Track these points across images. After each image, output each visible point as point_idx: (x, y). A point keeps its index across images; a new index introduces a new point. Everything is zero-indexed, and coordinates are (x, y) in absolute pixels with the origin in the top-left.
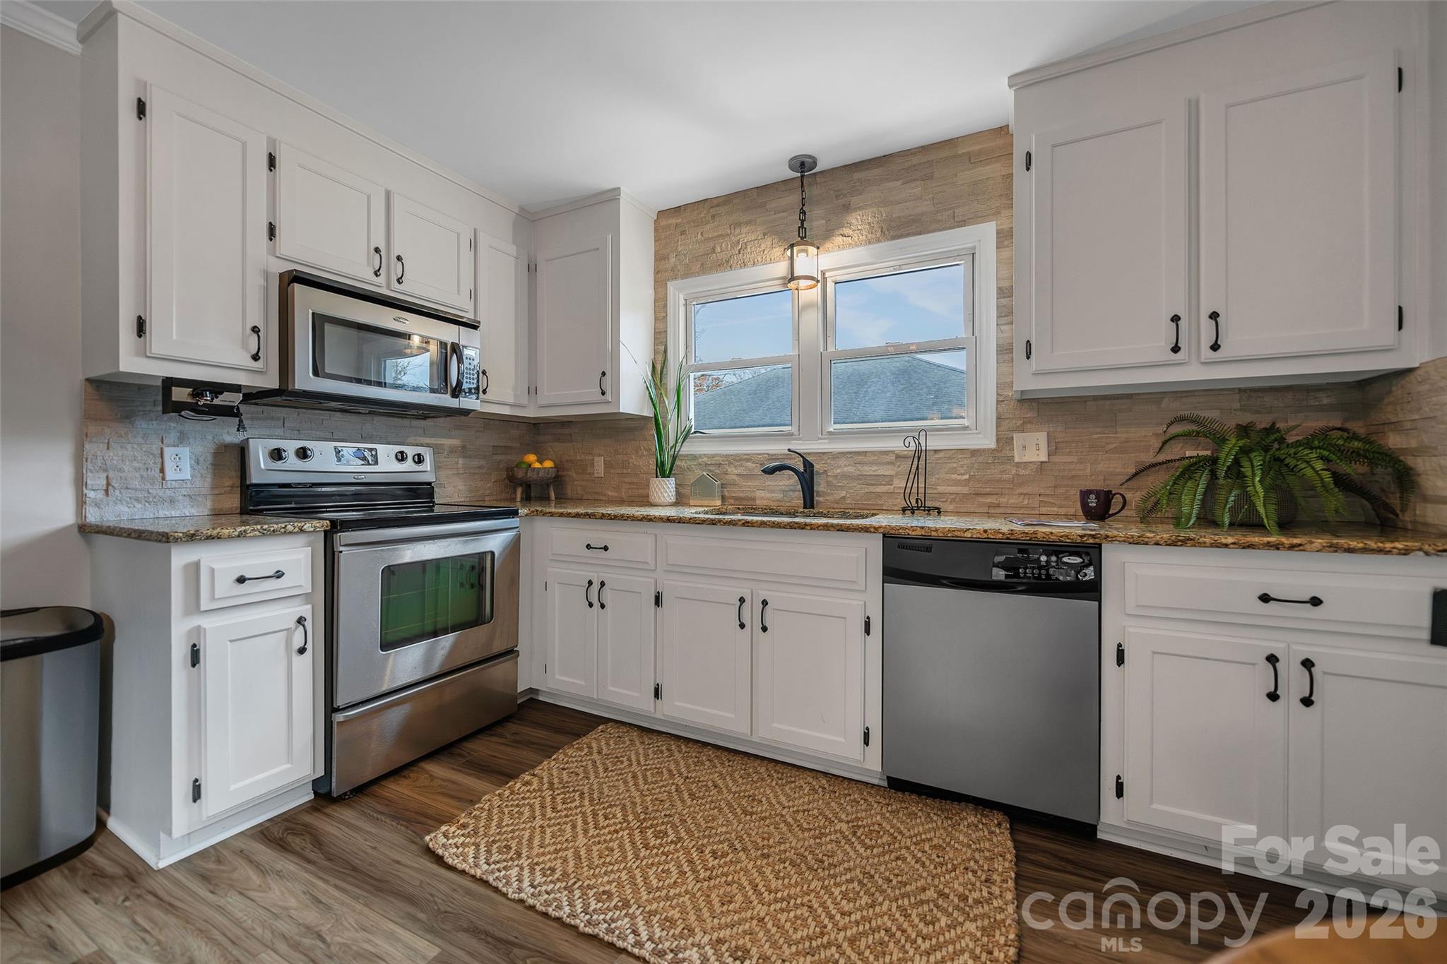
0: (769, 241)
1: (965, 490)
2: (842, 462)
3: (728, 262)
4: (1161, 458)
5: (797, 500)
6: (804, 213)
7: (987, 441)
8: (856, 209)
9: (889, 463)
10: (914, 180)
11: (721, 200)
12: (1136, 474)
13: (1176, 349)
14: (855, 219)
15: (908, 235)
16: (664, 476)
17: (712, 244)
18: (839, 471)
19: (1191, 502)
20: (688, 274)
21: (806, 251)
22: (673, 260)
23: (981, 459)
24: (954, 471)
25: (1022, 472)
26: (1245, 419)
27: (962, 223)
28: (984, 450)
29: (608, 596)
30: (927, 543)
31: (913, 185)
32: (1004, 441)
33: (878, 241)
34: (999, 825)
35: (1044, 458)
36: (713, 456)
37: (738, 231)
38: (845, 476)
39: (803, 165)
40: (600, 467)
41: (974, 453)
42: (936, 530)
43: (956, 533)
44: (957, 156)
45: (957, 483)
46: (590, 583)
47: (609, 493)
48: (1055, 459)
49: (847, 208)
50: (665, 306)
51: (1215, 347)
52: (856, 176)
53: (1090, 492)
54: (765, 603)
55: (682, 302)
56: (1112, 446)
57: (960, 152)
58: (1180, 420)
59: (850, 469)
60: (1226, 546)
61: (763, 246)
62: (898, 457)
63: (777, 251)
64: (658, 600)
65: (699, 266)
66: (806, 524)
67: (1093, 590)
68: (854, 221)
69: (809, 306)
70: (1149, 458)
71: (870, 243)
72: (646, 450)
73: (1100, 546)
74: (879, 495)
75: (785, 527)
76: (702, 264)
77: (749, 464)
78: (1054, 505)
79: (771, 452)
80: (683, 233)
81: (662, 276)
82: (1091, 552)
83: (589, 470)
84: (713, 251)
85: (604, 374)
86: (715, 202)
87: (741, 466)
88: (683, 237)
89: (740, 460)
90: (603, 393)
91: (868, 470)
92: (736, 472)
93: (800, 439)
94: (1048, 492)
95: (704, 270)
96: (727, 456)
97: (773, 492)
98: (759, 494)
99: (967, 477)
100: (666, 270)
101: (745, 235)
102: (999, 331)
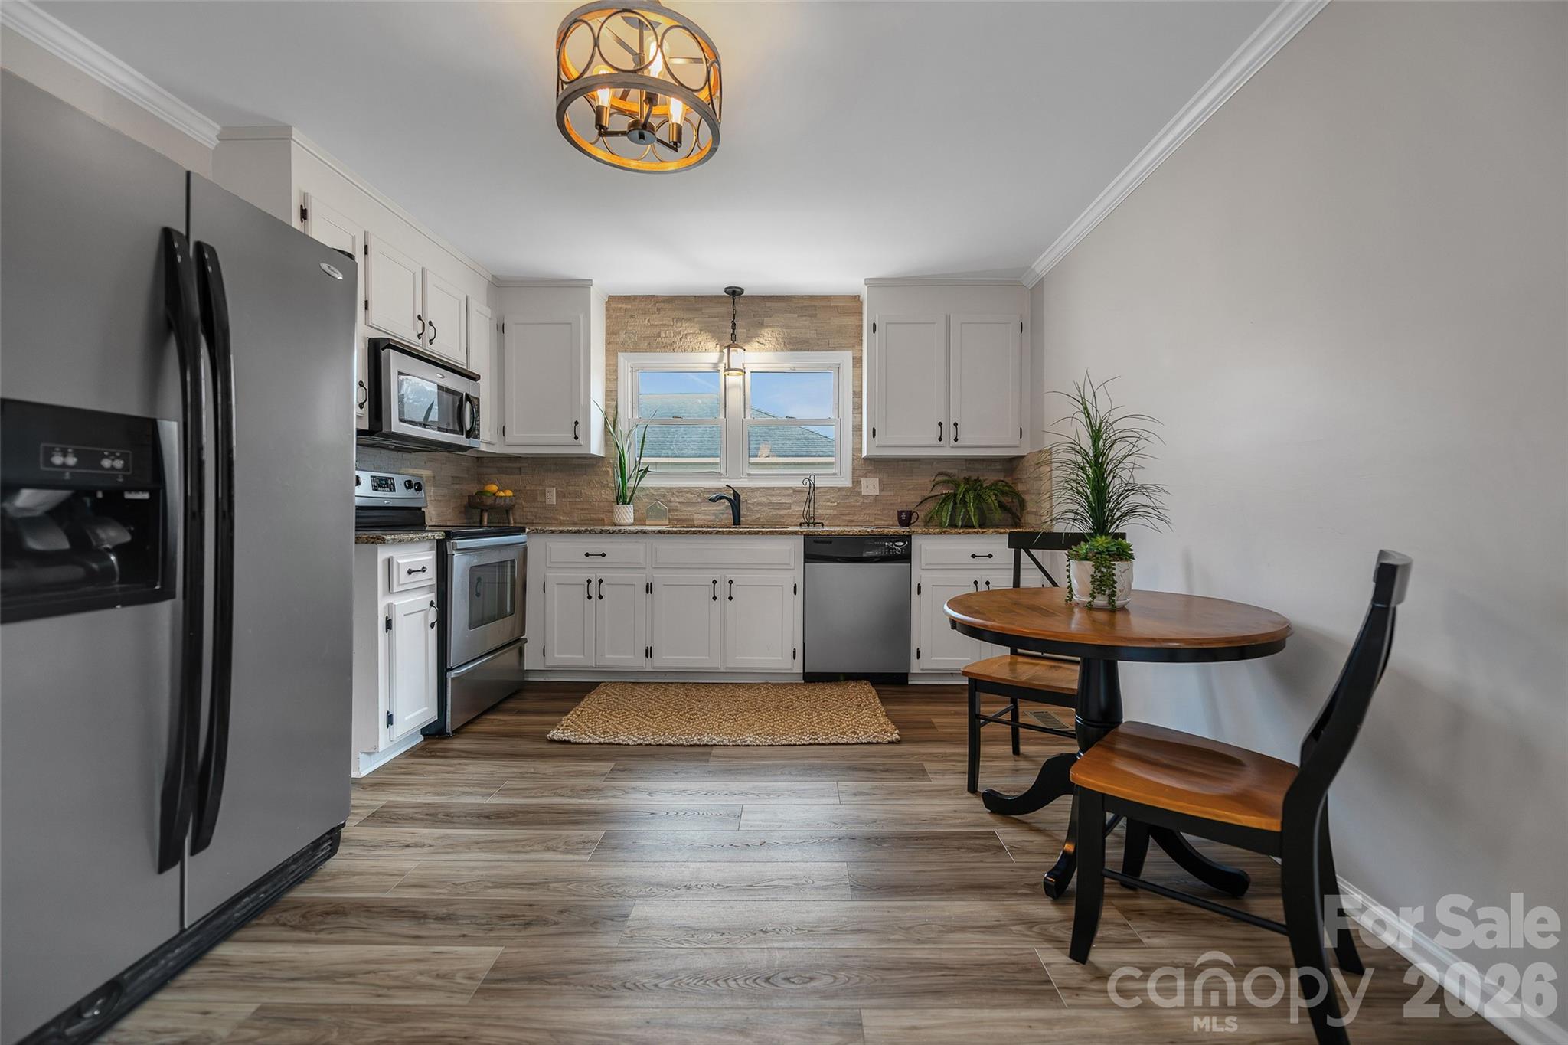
0: (703, 337)
1: (835, 512)
2: (758, 494)
3: (671, 345)
4: (933, 494)
5: (728, 519)
6: (735, 324)
7: (846, 482)
8: (767, 327)
9: (788, 495)
10: (805, 316)
11: (667, 298)
12: (921, 502)
13: (940, 439)
14: (767, 333)
15: (801, 350)
16: (624, 503)
17: (657, 330)
18: (755, 500)
19: (946, 518)
20: (636, 349)
21: (736, 351)
22: (623, 336)
23: (844, 493)
24: (828, 500)
25: (866, 501)
26: (966, 474)
27: (834, 349)
28: (846, 488)
29: (606, 590)
30: (829, 540)
31: (804, 318)
32: (856, 482)
33: (782, 350)
34: (866, 684)
35: (878, 493)
36: (659, 488)
37: (679, 324)
38: (759, 504)
39: (734, 293)
40: (552, 496)
41: (840, 489)
42: (835, 532)
43: (845, 533)
44: (830, 307)
45: (831, 508)
46: (589, 581)
47: (561, 518)
48: (882, 493)
49: (761, 325)
50: (616, 371)
51: (956, 440)
52: (768, 304)
53: (903, 511)
54: (731, 582)
55: (630, 369)
56: (910, 487)
57: (832, 305)
58: (940, 474)
59: (763, 499)
60: (960, 533)
61: (700, 339)
62: (794, 491)
63: (711, 345)
64: (649, 588)
65: (646, 344)
66: (759, 531)
67: (906, 557)
68: (766, 334)
69: (735, 386)
70: (927, 494)
71: (777, 351)
72: (597, 482)
73: (910, 536)
74: (782, 516)
75: (745, 534)
76: (649, 344)
77: (688, 495)
78: (882, 520)
79: (706, 487)
80: (632, 317)
81: (613, 348)
82: (907, 538)
83: (540, 499)
84: (659, 335)
85: (576, 423)
86: (661, 299)
87: (682, 496)
88: (632, 320)
89: (681, 492)
90: (576, 438)
91: (774, 499)
92: (678, 500)
93: (728, 478)
94: (879, 513)
95: (650, 348)
96: (671, 489)
97: (707, 515)
98: (696, 516)
99: (836, 504)
100: (617, 343)
101: (685, 328)
102: (854, 417)
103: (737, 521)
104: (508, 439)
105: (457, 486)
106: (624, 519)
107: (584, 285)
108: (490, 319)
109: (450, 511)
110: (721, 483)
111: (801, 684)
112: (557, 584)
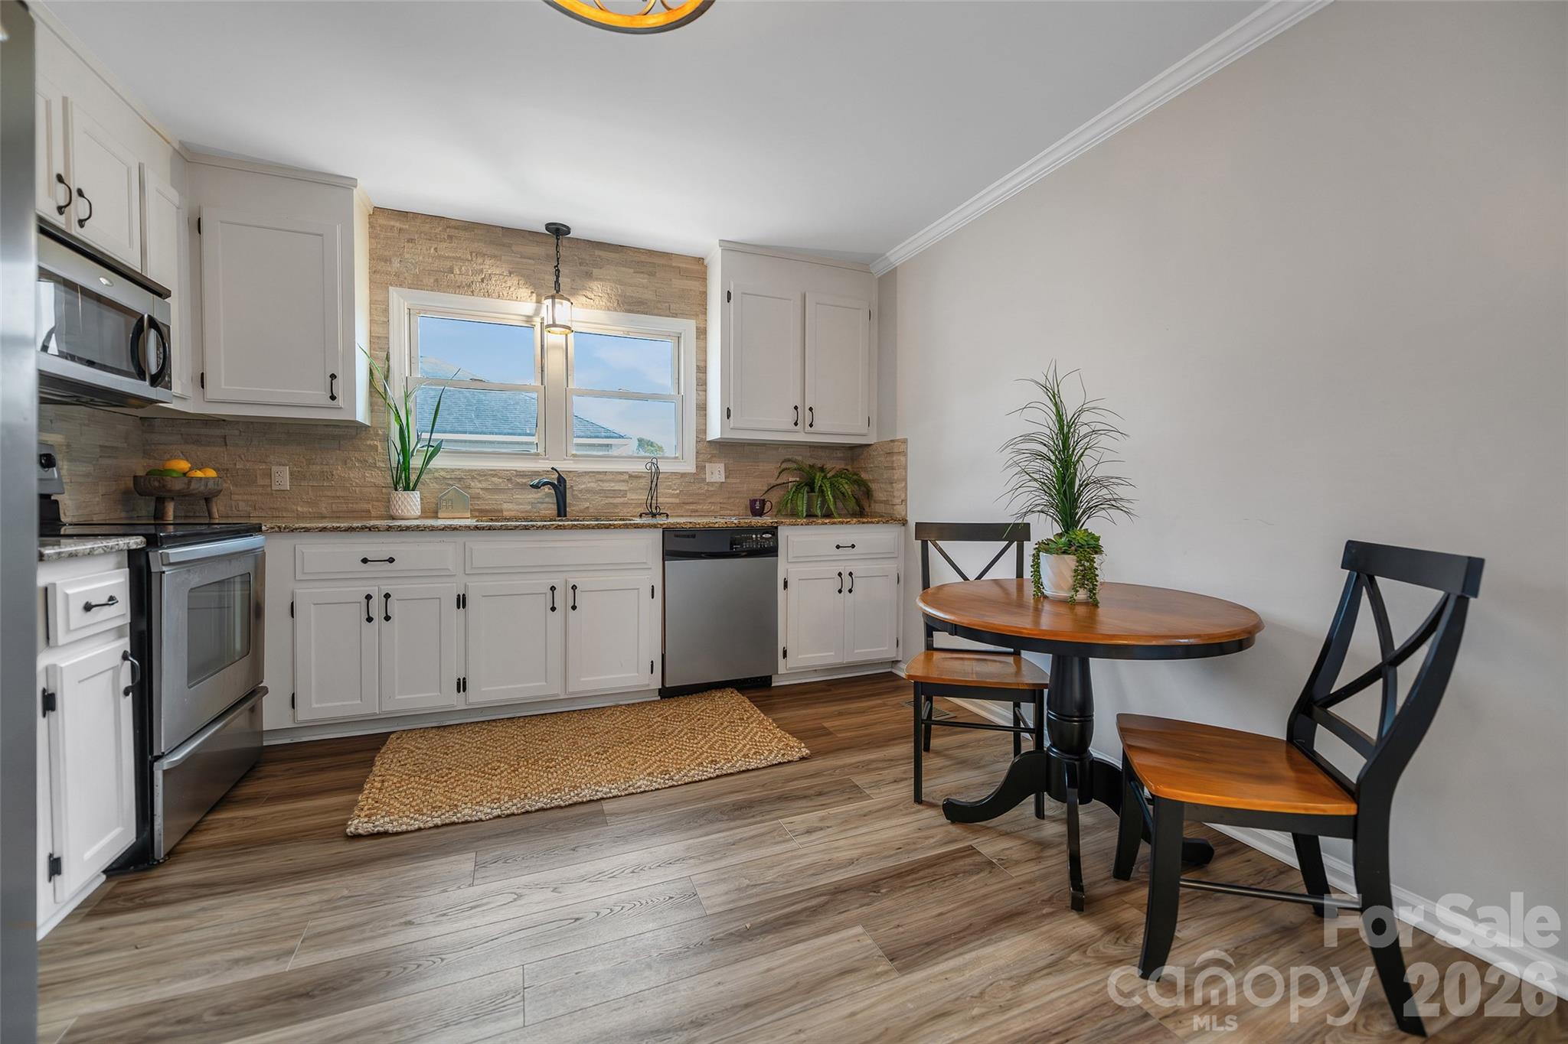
0: (513, 281)
1: (677, 501)
2: (586, 479)
3: (469, 286)
4: (779, 481)
5: (551, 509)
6: (558, 270)
7: (691, 468)
8: (597, 279)
9: (623, 481)
10: (643, 272)
11: (463, 224)
12: (768, 490)
13: (796, 424)
14: (596, 286)
15: (638, 312)
16: (407, 488)
17: (448, 264)
18: (583, 486)
19: (802, 506)
20: (416, 285)
21: (562, 304)
22: (396, 264)
23: (687, 480)
24: (670, 487)
25: (711, 489)
26: (811, 462)
27: (675, 315)
28: (688, 473)
29: (394, 608)
30: (691, 533)
31: (642, 275)
32: (701, 468)
33: (615, 310)
35: (724, 481)
36: (453, 470)
37: (480, 260)
38: (588, 491)
39: (558, 231)
40: (282, 478)
41: (683, 475)
42: (699, 524)
43: (710, 525)
44: (671, 266)
45: (673, 496)
46: (369, 597)
47: (299, 509)
48: (729, 480)
49: (589, 276)
50: (386, 311)
51: (811, 425)
52: (597, 252)
53: (753, 500)
54: (574, 588)
55: (406, 311)
56: (756, 474)
57: (674, 264)
58: (789, 460)
59: (593, 485)
60: (826, 523)
61: (509, 284)
62: (631, 476)
63: (524, 292)
64: (462, 602)
65: (432, 280)
66: (610, 525)
67: (772, 551)
68: (595, 288)
69: (555, 347)
70: (773, 482)
71: (609, 310)
72: (359, 461)
73: (776, 528)
74: (615, 505)
76: (436, 280)
77: (495, 479)
78: (727, 509)
79: (517, 469)
80: (411, 240)
81: (380, 281)
82: (773, 530)
83: (260, 482)
84: (451, 270)
85: (333, 376)
86: (453, 223)
87: (486, 480)
88: (411, 245)
89: (485, 475)
90: (333, 398)
91: (607, 486)
92: (480, 486)
93: (547, 459)
94: (725, 501)
95: (437, 286)
96: (469, 471)
97: (521, 504)
98: (505, 506)
99: (678, 491)
100: (388, 273)
101: (489, 266)
102: (698, 394)
103: (562, 511)
104: (211, 391)
105: (107, 462)
106: (408, 510)
107: (343, 185)
108: (178, 208)
109: (97, 499)
110: (543, 465)
111: (658, 701)
112: (315, 604)
